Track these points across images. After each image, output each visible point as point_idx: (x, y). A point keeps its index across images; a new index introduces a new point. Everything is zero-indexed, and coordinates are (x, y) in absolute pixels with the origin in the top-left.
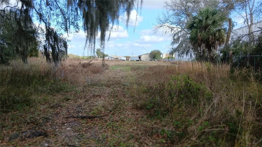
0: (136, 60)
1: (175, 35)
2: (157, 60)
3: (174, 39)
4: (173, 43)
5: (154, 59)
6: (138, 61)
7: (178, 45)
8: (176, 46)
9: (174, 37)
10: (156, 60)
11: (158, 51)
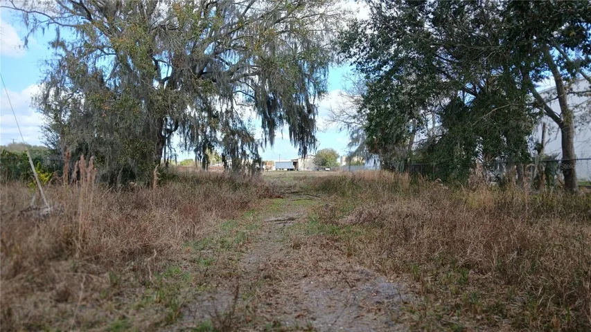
0: (288, 170)
1: (353, 133)
2: (329, 169)
3: (353, 139)
4: (350, 145)
5: (324, 167)
6: (292, 170)
7: (357, 147)
8: (354, 149)
9: (351, 136)
10: (327, 169)
11: (332, 150)
